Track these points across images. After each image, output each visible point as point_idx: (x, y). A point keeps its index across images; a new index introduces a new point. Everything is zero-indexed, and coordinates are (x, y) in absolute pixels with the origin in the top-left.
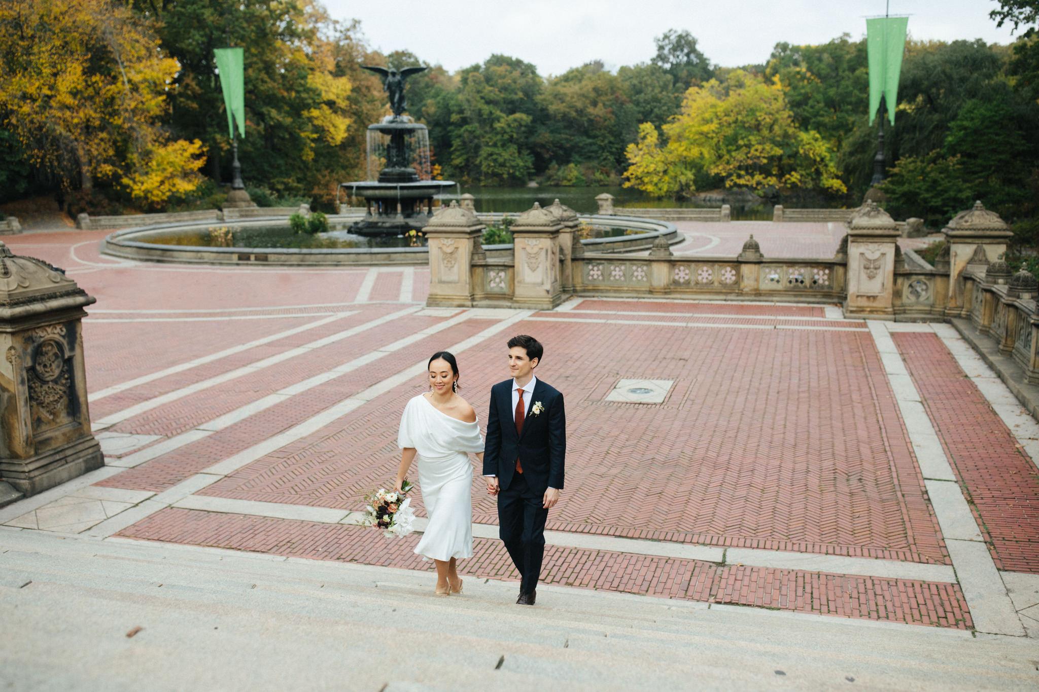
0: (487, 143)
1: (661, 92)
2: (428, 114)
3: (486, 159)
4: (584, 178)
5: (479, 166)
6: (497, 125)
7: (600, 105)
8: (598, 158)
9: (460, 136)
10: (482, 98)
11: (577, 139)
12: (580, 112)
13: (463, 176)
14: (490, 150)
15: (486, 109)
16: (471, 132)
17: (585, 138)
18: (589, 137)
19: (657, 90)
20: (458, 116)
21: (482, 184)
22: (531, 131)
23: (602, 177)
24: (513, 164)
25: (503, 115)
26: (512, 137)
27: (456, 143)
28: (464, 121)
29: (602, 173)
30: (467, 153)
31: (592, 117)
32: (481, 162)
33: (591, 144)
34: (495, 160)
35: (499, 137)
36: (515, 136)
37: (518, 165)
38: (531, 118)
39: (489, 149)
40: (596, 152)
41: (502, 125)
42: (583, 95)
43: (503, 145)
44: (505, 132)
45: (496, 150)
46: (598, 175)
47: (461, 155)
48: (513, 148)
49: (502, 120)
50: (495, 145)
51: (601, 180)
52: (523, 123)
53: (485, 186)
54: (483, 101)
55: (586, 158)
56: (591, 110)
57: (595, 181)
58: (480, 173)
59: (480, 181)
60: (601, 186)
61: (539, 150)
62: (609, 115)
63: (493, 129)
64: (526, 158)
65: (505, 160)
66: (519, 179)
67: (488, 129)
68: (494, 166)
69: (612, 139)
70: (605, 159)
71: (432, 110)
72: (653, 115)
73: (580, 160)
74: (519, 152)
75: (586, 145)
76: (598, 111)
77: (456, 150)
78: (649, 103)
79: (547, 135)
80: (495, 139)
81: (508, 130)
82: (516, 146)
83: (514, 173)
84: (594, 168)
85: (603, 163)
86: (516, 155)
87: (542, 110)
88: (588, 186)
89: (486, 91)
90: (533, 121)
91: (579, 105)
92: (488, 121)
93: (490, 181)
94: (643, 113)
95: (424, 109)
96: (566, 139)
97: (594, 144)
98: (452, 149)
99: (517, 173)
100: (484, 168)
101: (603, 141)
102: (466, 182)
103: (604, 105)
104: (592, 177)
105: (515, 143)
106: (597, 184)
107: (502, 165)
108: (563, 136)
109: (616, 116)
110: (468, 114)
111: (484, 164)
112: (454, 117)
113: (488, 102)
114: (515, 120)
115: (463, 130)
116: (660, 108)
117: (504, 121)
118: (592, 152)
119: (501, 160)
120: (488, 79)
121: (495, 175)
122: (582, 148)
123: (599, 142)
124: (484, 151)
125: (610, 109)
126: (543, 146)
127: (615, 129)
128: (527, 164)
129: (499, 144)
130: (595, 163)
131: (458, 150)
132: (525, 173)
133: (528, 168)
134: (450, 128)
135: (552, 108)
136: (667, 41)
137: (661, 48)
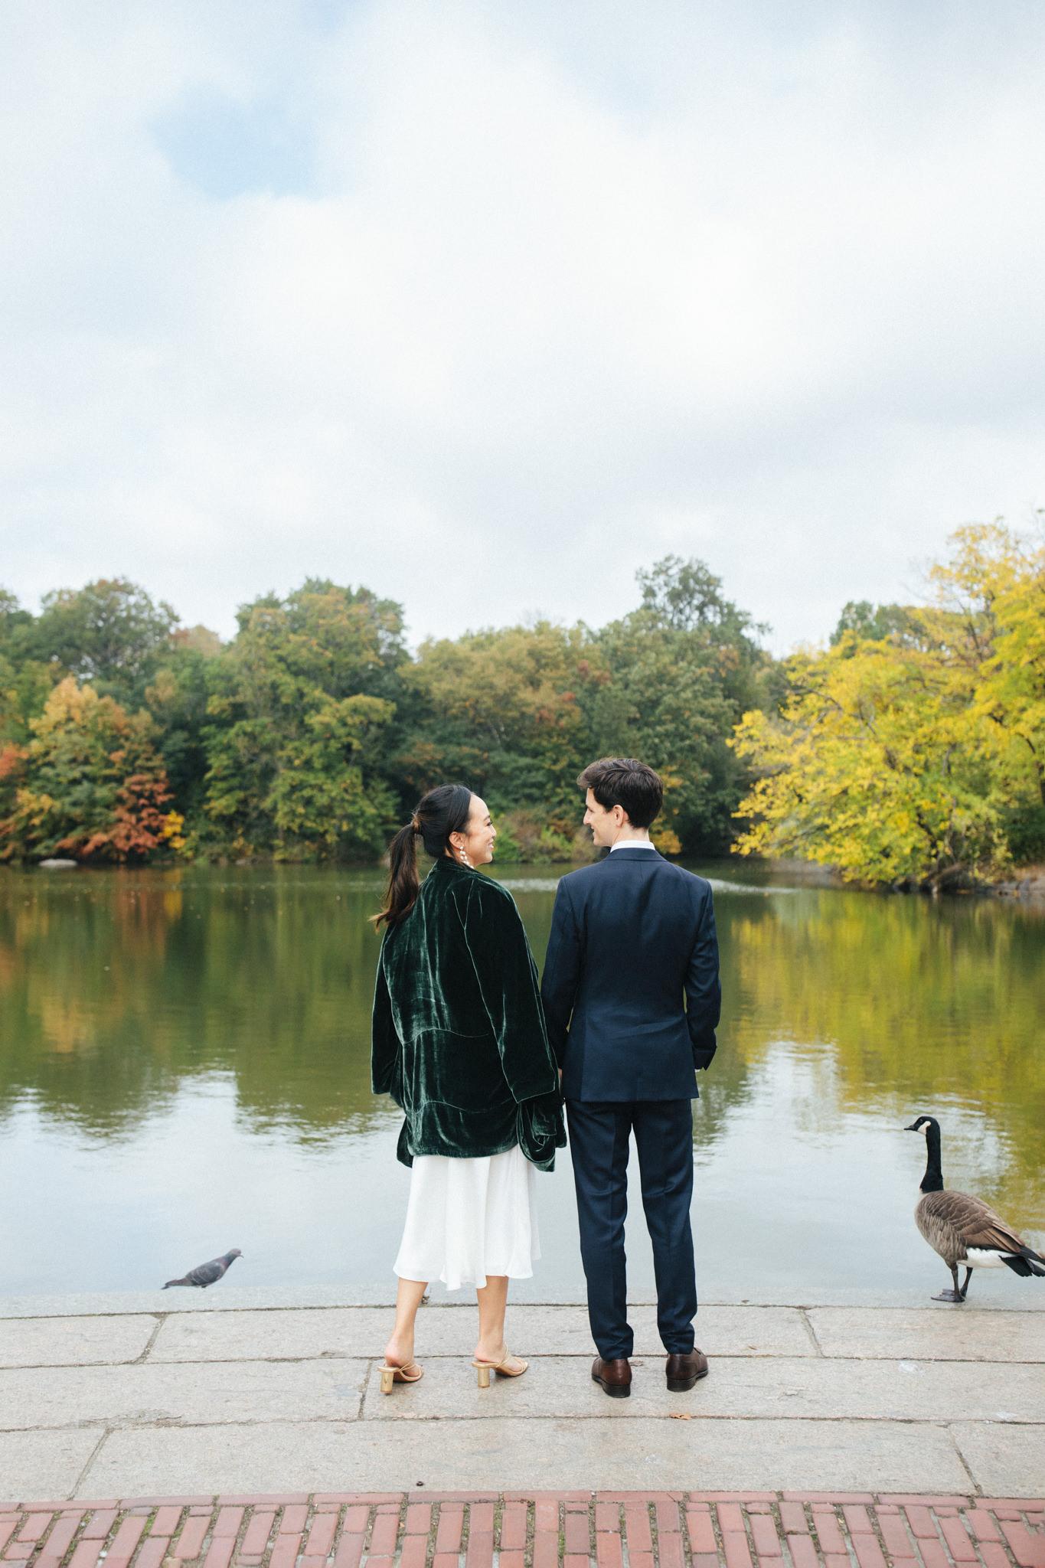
0: (290, 761)
1: (675, 663)
2: (159, 703)
3: (287, 796)
4: (516, 843)
5: (267, 816)
6: (314, 720)
7: (547, 685)
8: (547, 799)
9: (228, 747)
10: (281, 659)
11: (498, 757)
12: (505, 700)
13: (232, 839)
14: (298, 776)
15: (290, 685)
16: (252, 737)
17: (513, 756)
18: (523, 753)
19: (667, 659)
20: (225, 702)
21: (278, 856)
22: (391, 737)
23: (557, 841)
24: (351, 810)
25: (332, 700)
26: (348, 747)
27: (218, 762)
28: (239, 712)
29: (555, 833)
30: (241, 787)
31: (530, 710)
32: (275, 803)
33: (529, 769)
34: (308, 802)
35: (317, 747)
36: (356, 745)
37: (363, 813)
38: (393, 707)
39: (292, 774)
40: (540, 786)
41: (327, 719)
42: (509, 664)
43: (327, 769)
44: (333, 736)
45: (311, 779)
46: (549, 839)
47: (229, 790)
48: (351, 776)
49: (326, 710)
50: (308, 765)
51: (555, 850)
52: (375, 717)
53: (284, 862)
54: (282, 666)
55: (516, 801)
56: (526, 694)
57: (541, 851)
58: (272, 832)
59: (272, 849)
60: (555, 861)
61: (410, 780)
62: (568, 707)
63: (305, 729)
64: (381, 797)
65: (333, 799)
66: (365, 845)
67: (293, 729)
68: (306, 816)
69: (577, 758)
70: (560, 803)
71: (166, 692)
72: (661, 708)
73: (504, 803)
74: (366, 785)
75: (521, 769)
76: (542, 699)
77: (215, 778)
78: (649, 684)
79: (430, 747)
80: (308, 751)
81: (341, 731)
82: (357, 770)
83: (351, 831)
84: (538, 821)
85: (557, 811)
86: (359, 789)
87: (417, 694)
88: (525, 862)
89: (289, 647)
90: (397, 717)
91: (501, 682)
92: (294, 712)
93: (296, 850)
94: (638, 705)
95: (148, 691)
96: (474, 757)
97: (539, 769)
98: (209, 775)
99: (360, 832)
100: (281, 820)
101: (555, 762)
102: (240, 853)
103: (554, 687)
104: (534, 841)
105: (356, 763)
106: (546, 858)
107: (326, 812)
108: (466, 750)
109: (583, 707)
110: (245, 695)
111: (283, 808)
112: (215, 705)
113: (296, 670)
114: (355, 710)
115: (232, 732)
116: (677, 695)
117: (328, 714)
118: (533, 785)
119: (322, 800)
120: (298, 622)
121: (306, 835)
122: (511, 777)
123: (547, 765)
124: (280, 784)
125: (567, 695)
126: (420, 772)
127: (582, 736)
128: (384, 813)
129: (318, 763)
130: (539, 810)
131: (224, 779)
132: (379, 832)
133: (386, 820)
134: (204, 730)
135: (439, 689)
136: (661, 579)
137: (650, 593)
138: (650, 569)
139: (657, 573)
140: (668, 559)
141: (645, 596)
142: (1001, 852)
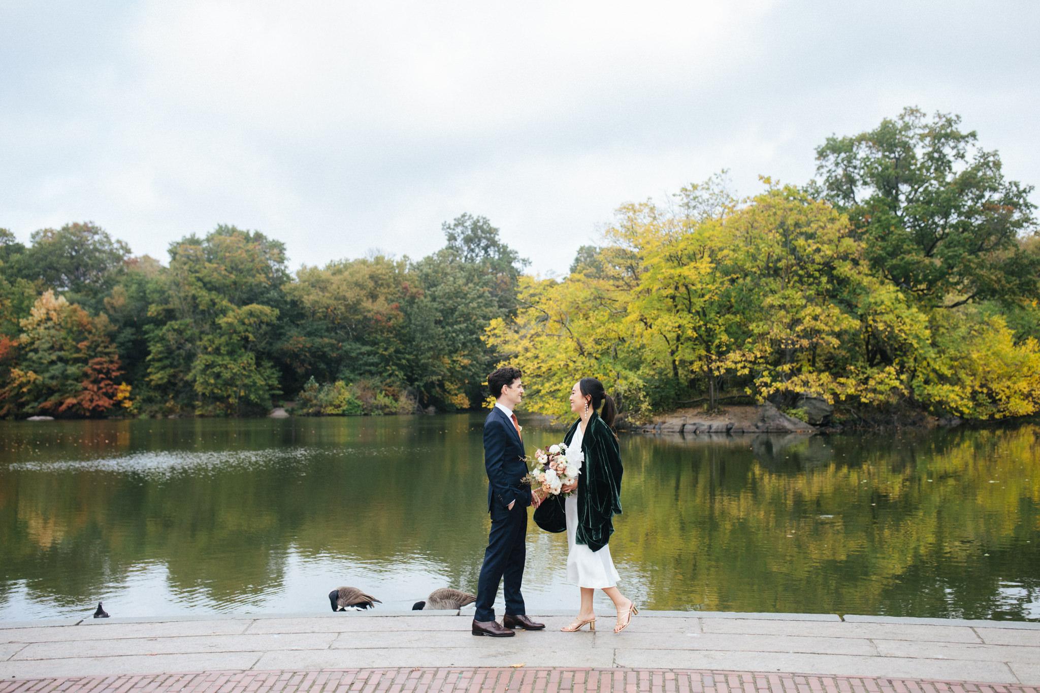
0: (206, 348)
1: (466, 284)
2: (113, 307)
3: (203, 371)
4: (360, 403)
5: (190, 384)
6: (222, 321)
7: (381, 299)
8: (380, 373)
9: (162, 339)
10: (199, 279)
11: (347, 346)
12: (354, 308)
13: (166, 401)
14: (210, 358)
15: (205, 297)
16: (180, 332)
17: (358, 345)
18: (365, 343)
19: (461, 282)
20: (160, 308)
21: (198, 412)
22: (276, 332)
23: (387, 401)
24: (246, 381)
25: (234, 307)
26: (246, 339)
27: (155, 349)
28: (170, 315)
29: (386, 395)
30: (171, 366)
31: (369, 315)
32: (195, 376)
33: (369, 354)
34: (218, 376)
35: (223, 339)
36: (251, 337)
37: (255, 383)
38: (277, 312)
39: (206, 357)
40: (376, 365)
41: (230, 320)
42: (357, 284)
43: (231, 353)
44: (235, 332)
45: (219, 360)
46: (382, 399)
47: (163, 368)
48: (248, 358)
49: (231, 314)
50: (217, 351)
51: (386, 406)
52: (265, 319)
53: (202, 416)
54: (200, 284)
55: (361, 374)
56: (367, 304)
57: (377, 407)
58: (194, 396)
59: (194, 408)
60: (386, 414)
61: (288, 361)
62: (394, 312)
63: (215, 327)
64: (268, 372)
65: (235, 374)
66: (256, 405)
67: (207, 327)
68: (215, 385)
69: (401, 347)
70: (390, 375)
71: (119, 301)
72: (457, 313)
73: (352, 376)
74: (258, 365)
75: (361, 354)
76: (379, 307)
77: (153, 360)
78: (450, 298)
79: (302, 339)
80: (217, 342)
81: (241, 328)
82: (252, 355)
83: (247, 396)
84: (375, 387)
85: (388, 381)
86: (253, 367)
87: (294, 303)
88: (365, 415)
89: (205, 272)
90: (279, 318)
91: (351, 295)
92: (209, 314)
93: (210, 408)
94: (441, 311)
95: (106, 300)
96: (332, 345)
97: (375, 354)
98: (149, 357)
99: (252, 397)
100: (199, 388)
101: (386, 349)
102: (171, 411)
103: (386, 299)
104: (372, 401)
105: (251, 350)
106: (380, 412)
107: (230, 383)
108: (327, 340)
109: (405, 312)
110: (174, 304)
111: (200, 379)
112: (153, 310)
113: (209, 286)
114: (251, 314)
115: (165, 328)
116: (467, 305)
117: (235, 315)
118: (372, 364)
119: (227, 375)
120: (212, 256)
121: (216, 398)
122: (356, 359)
123: (380, 351)
124: (199, 363)
125: (394, 304)
126: (295, 356)
127: (404, 331)
128: (270, 383)
129: (223, 350)
130: (377, 380)
131: (160, 360)
132: (267, 396)
133: (272, 388)
134: (146, 327)
135: (309, 300)
136: (459, 229)
137: (452, 238)
138: (452, 223)
139: (456, 225)
140: (463, 216)
141: (449, 240)
142: (645, 406)
